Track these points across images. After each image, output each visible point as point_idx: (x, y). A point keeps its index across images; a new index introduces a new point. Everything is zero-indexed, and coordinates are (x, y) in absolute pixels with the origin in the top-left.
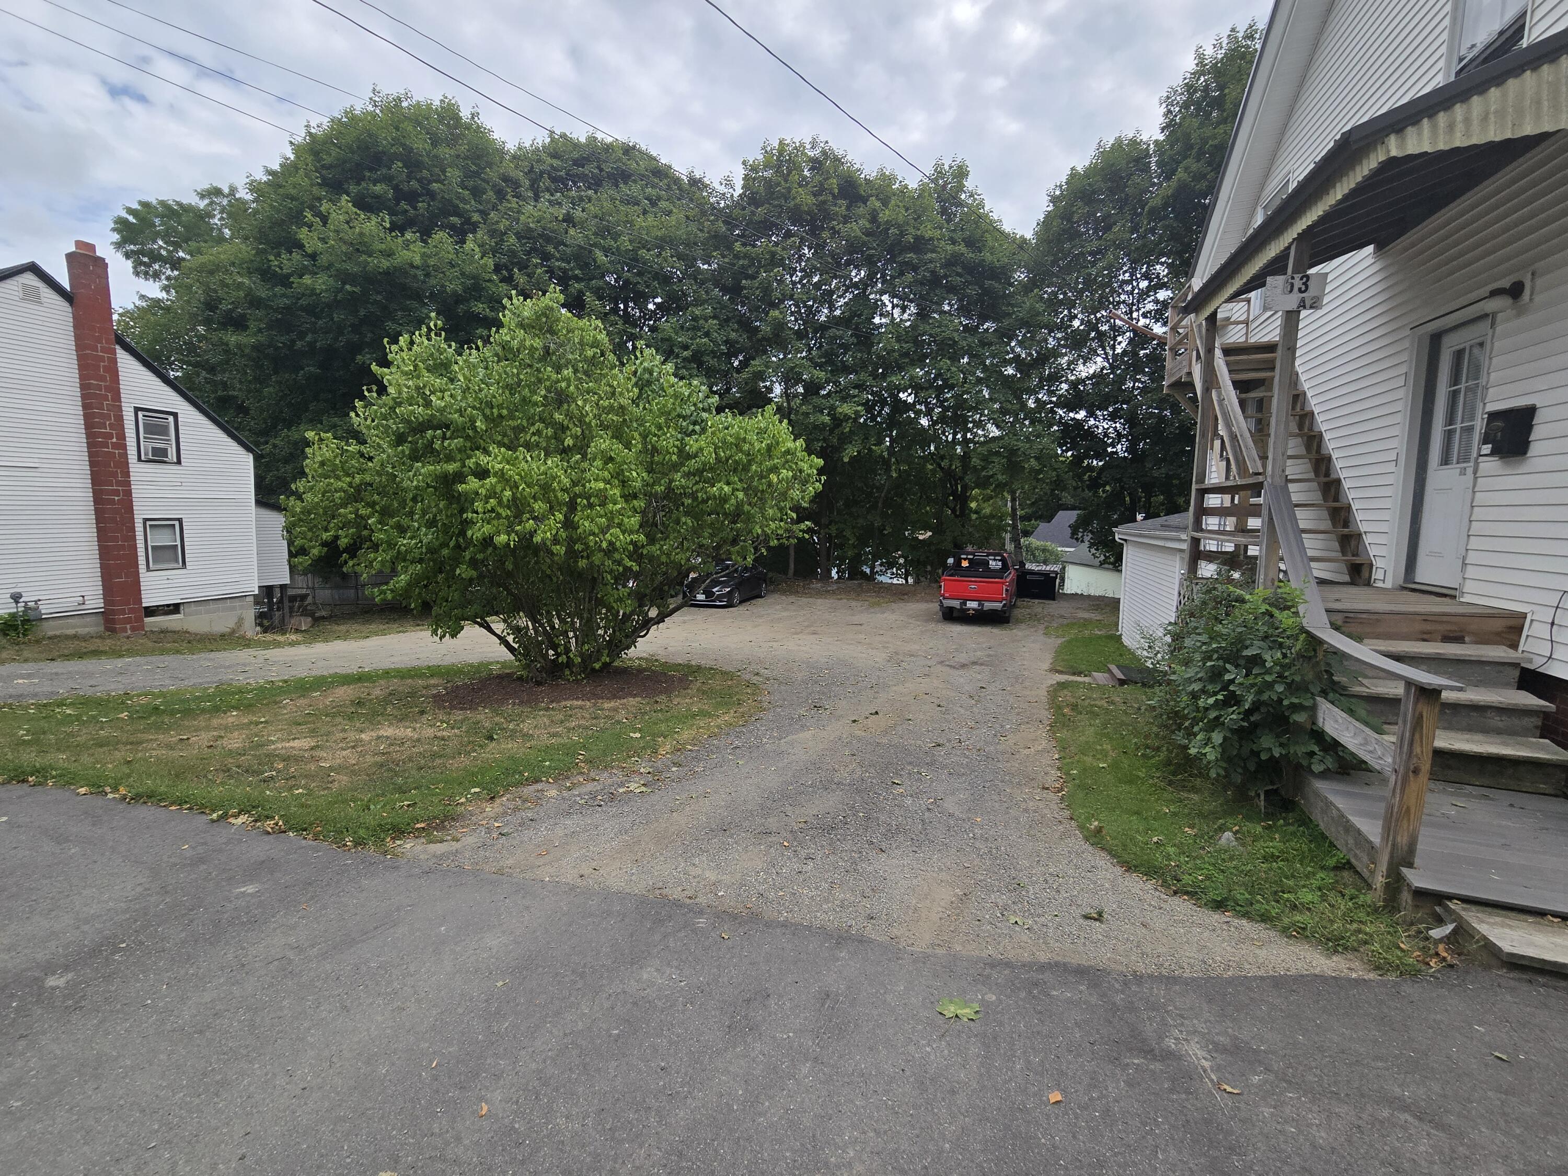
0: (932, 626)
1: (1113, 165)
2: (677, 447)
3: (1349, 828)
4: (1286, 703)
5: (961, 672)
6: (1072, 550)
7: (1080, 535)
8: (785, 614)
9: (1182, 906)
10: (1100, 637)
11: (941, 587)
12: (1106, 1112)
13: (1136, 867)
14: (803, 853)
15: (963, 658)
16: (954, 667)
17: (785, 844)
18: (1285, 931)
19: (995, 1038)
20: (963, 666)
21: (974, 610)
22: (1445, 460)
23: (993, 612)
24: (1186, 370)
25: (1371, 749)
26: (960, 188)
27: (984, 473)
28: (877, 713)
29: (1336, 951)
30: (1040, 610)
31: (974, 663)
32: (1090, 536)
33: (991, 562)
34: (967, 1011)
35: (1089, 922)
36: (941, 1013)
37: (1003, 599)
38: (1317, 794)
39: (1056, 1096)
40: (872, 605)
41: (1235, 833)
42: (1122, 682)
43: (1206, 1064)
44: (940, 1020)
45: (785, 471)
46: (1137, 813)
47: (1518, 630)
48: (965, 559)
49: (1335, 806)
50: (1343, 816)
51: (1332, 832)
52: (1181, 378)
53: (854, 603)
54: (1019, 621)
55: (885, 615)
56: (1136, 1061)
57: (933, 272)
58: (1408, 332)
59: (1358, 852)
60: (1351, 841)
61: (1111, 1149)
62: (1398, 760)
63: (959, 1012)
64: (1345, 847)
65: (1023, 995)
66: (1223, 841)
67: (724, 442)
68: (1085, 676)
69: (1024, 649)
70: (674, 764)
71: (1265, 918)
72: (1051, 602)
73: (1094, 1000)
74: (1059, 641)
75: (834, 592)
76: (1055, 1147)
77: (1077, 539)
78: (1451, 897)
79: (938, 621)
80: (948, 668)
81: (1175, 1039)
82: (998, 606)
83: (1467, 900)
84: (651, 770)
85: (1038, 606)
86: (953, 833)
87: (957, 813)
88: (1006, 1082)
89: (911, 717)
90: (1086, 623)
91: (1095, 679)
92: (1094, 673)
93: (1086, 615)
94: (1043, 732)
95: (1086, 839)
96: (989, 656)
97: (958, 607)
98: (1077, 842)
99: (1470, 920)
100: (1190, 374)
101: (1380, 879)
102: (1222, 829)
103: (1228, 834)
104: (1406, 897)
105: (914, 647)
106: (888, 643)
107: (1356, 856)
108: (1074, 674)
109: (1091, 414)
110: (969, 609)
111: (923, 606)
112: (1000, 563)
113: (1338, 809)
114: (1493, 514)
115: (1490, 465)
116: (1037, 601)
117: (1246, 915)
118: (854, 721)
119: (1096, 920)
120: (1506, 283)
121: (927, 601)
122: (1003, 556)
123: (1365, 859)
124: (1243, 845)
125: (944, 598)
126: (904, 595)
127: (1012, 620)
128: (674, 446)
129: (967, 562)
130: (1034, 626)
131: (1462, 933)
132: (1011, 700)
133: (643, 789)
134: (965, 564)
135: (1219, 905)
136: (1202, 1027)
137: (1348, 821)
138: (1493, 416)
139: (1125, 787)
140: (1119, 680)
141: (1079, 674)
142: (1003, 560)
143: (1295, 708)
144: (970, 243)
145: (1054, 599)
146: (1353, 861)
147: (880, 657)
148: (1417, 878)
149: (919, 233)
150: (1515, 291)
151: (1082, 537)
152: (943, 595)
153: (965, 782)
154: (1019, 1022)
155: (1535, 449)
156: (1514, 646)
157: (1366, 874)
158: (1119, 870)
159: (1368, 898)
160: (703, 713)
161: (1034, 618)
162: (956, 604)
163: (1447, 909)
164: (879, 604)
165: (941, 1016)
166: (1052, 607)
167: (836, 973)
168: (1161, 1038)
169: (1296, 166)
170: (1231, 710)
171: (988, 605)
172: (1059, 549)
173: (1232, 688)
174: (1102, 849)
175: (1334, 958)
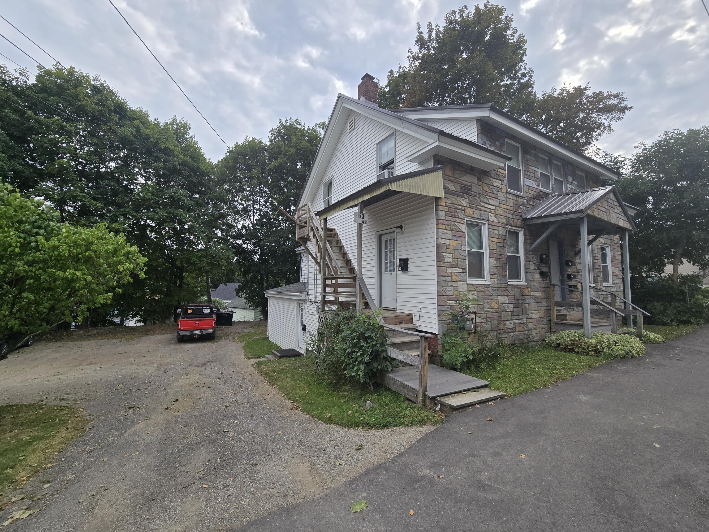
0: (173, 346)
1: (254, 147)
2: (20, 242)
3: (404, 386)
4: (380, 350)
5: (205, 368)
6: (230, 301)
7: (240, 294)
8: (58, 355)
9: (373, 432)
10: (259, 339)
11: (178, 325)
12: (426, 506)
13: (351, 425)
14: (219, 486)
15: (201, 360)
16: (199, 366)
17: (205, 486)
18: (408, 425)
19: (379, 507)
20: (204, 364)
21: (198, 335)
22: (386, 271)
23: (208, 334)
24: (306, 234)
25: (410, 359)
26: (186, 133)
27: (198, 266)
28: (177, 400)
29: (423, 424)
30: (226, 331)
31: (208, 362)
32: (245, 295)
33: (204, 310)
34: (363, 504)
35: (359, 451)
36: (356, 512)
37: (213, 327)
38: (390, 378)
39: (412, 512)
40: (128, 340)
41: (371, 401)
42: (280, 357)
43: (432, 473)
44: (357, 515)
45: (127, 264)
46: (334, 406)
47: (412, 319)
48: (190, 309)
49: (398, 381)
50: (402, 383)
51: (398, 390)
52: (305, 236)
53: (113, 341)
54: (220, 338)
55: (140, 345)
56: (418, 485)
57: (174, 167)
58: (374, 233)
59: (409, 393)
60: (406, 391)
61: (436, 516)
62: (421, 360)
63: (361, 507)
64: (403, 393)
65: (372, 487)
66: (367, 405)
67: (75, 243)
68: (263, 358)
69: (229, 350)
70: (43, 483)
71: (401, 424)
72: (231, 326)
73: (391, 474)
74: (243, 344)
75: (95, 336)
76: (425, 528)
77: (239, 296)
78: (436, 397)
79: (175, 344)
80: (196, 368)
81: (420, 471)
82: (211, 331)
83: (440, 396)
84: (23, 496)
85: (224, 329)
86: (276, 443)
87: (268, 434)
88: (396, 519)
89: (199, 397)
90: (250, 334)
91: (268, 358)
92: (266, 356)
93: (248, 331)
94: (268, 386)
95: (326, 422)
96: (213, 357)
97: (189, 334)
98: (323, 426)
99: (444, 401)
100: (308, 235)
101: (421, 398)
102: (365, 401)
103: (368, 402)
104: (427, 401)
105: (170, 360)
106: (152, 360)
107: (408, 395)
108: (258, 358)
109: (244, 242)
110: (195, 335)
111: (162, 337)
112: (209, 310)
113: (399, 381)
114: (402, 286)
115: (400, 273)
116: (223, 327)
117: (395, 426)
118: (167, 409)
119: (360, 449)
120: (398, 225)
121: (164, 334)
122: (210, 306)
123: (412, 394)
124: (375, 404)
125: (180, 331)
126: (147, 331)
127: (216, 338)
128: (17, 242)
129: (191, 310)
130: (227, 339)
131: (443, 405)
132: (241, 376)
133: (28, 512)
134: (190, 312)
135: (385, 426)
136: (422, 464)
137: (404, 384)
138: (400, 260)
139: (321, 398)
140: (279, 356)
141: (260, 357)
142: (211, 309)
143: (382, 351)
144: (192, 157)
145: (231, 325)
146: (407, 396)
147: (152, 369)
148: (431, 394)
149: (166, 146)
150: (401, 227)
151: (241, 295)
152: (180, 329)
153: (256, 419)
154: (380, 497)
155: (410, 269)
156: (412, 323)
157: (413, 399)
158: (346, 429)
159: (419, 406)
160: (35, 439)
161: (226, 335)
162: (187, 333)
163: (437, 400)
164: (132, 339)
165: (357, 513)
166: (231, 329)
167: (301, 527)
168: (417, 474)
169: (334, 175)
170: (365, 356)
171: (205, 332)
172: (222, 301)
173: (364, 348)
174: (334, 424)
175: (424, 427)
